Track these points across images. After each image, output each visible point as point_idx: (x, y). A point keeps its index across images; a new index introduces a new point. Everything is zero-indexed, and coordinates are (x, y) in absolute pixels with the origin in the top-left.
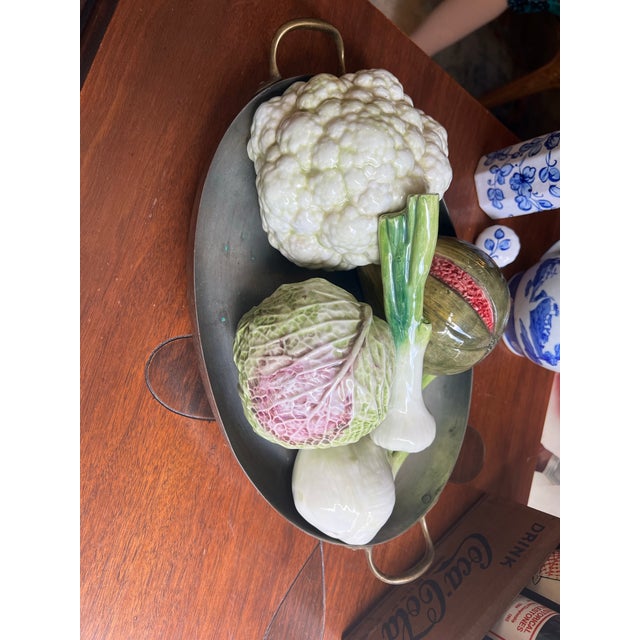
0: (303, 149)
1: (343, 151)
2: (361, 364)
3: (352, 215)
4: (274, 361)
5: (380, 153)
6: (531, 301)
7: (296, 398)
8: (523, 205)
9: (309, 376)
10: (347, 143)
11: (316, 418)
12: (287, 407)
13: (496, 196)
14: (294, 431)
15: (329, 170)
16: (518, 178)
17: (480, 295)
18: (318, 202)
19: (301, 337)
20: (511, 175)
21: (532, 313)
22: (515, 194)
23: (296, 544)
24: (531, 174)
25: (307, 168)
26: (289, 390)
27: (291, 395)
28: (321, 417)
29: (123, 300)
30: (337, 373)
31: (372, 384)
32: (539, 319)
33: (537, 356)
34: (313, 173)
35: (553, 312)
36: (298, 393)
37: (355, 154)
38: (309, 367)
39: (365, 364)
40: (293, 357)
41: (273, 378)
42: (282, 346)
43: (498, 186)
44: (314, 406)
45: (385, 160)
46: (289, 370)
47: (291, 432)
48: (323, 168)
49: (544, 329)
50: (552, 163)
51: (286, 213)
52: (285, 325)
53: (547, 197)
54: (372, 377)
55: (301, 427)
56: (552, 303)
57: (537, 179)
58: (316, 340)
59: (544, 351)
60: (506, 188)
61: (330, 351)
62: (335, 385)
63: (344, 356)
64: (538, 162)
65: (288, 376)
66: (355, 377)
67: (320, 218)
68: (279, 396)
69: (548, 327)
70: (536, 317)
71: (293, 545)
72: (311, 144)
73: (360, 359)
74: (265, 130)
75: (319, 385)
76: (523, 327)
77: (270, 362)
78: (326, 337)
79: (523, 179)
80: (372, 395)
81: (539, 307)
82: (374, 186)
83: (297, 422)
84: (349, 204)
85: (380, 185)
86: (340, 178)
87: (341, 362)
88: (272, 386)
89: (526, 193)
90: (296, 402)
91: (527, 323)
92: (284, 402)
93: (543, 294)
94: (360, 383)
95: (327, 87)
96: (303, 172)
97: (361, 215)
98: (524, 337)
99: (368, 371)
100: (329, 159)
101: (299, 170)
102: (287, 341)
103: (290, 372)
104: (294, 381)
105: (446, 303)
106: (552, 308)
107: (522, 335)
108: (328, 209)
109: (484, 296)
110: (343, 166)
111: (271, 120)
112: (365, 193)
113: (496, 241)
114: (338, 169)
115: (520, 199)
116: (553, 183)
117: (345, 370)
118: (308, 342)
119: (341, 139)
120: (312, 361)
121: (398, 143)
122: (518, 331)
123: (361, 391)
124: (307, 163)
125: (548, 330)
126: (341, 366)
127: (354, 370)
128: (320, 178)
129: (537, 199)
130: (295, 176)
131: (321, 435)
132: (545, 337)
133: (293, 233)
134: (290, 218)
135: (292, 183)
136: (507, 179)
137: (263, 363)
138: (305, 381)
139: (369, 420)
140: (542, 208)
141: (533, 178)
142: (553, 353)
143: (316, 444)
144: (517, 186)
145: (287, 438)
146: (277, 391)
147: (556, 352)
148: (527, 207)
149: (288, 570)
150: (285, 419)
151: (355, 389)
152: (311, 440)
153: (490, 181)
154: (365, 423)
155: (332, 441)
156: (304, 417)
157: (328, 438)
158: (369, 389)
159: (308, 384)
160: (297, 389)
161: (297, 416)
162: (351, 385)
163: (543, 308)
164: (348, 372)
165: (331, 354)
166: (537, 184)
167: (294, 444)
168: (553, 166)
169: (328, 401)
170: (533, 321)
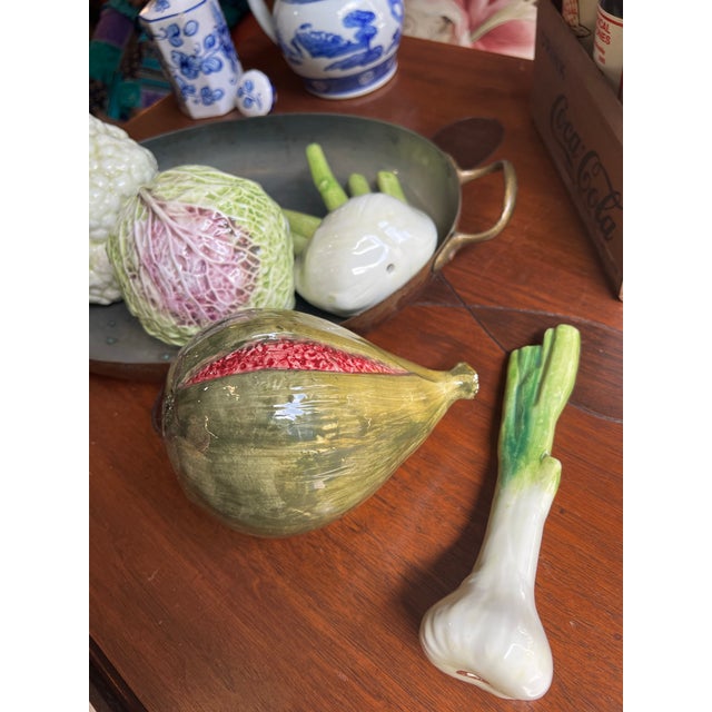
2: (162, 194)
4: (148, 288)
6: (302, 56)
7: (180, 268)
8: (213, 66)
9: (157, 249)
11: (206, 250)
12: (191, 280)
13: (208, 96)
14: (226, 280)
16: (185, 70)
19: (127, 254)
20: (183, 77)
22: (201, 74)
23: (450, 333)
24: (178, 57)
26: (171, 274)
27: (177, 273)
28: (205, 244)
30: (159, 219)
31: (187, 184)
32: (317, 46)
33: (364, 50)
35: (308, 30)
36: (174, 265)
38: (148, 248)
39: (164, 189)
40: (140, 265)
41: (163, 292)
42: (134, 277)
43: (198, 92)
44: (189, 249)
46: (151, 266)
47: (228, 284)
49: (326, 41)
50: (162, 33)
53: (199, 38)
54: (180, 185)
55: (218, 269)
56: (299, 32)
57: (181, 49)
58: (130, 238)
59: (354, 41)
60: (198, 83)
61: (140, 224)
62: (171, 222)
63: (148, 211)
64: (165, 47)
65: (157, 274)
66: (171, 200)
68: (179, 287)
69: (323, 36)
70: (315, 50)
73: (155, 194)
75: (167, 239)
76: (332, 67)
77: (150, 292)
78: (130, 228)
79: (185, 64)
80: (201, 186)
81: (305, 48)
83: (211, 273)
87: (151, 214)
88: (172, 296)
89: (198, 62)
90: (185, 270)
91: (325, 61)
92: (185, 283)
93: (293, 43)
94: (178, 196)
98: (345, 66)
99: (172, 187)
102: (130, 270)
103: (154, 270)
104: (161, 266)
106: (303, 31)
107: (342, 68)
115: (205, 69)
116: (182, 32)
117: (158, 210)
118: (130, 245)
120: (144, 245)
122: (338, 73)
123: (183, 197)
125: (327, 35)
126: (154, 214)
127: (163, 199)
129: (203, 50)
132: (336, 39)
136: (189, 82)
137: (153, 301)
138: (161, 255)
139: (234, 195)
140: (217, 45)
141: (182, 54)
142: (355, 30)
143: (257, 262)
144: (193, 72)
145: (240, 292)
146: (175, 289)
147: (354, 25)
148: (217, 63)
149: (478, 348)
150: (208, 287)
151: (183, 201)
152: (246, 265)
153: (196, 102)
154: (237, 201)
155: (255, 242)
156: (203, 263)
157: (244, 243)
158: (188, 188)
159: (164, 252)
160: (170, 265)
161: (203, 271)
162: (176, 206)
163: (307, 41)
164: (162, 206)
165: (144, 223)
166: (186, 49)
167: (253, 287)
168: (166, 32)
169: (186, 232)
170: (321, 54)
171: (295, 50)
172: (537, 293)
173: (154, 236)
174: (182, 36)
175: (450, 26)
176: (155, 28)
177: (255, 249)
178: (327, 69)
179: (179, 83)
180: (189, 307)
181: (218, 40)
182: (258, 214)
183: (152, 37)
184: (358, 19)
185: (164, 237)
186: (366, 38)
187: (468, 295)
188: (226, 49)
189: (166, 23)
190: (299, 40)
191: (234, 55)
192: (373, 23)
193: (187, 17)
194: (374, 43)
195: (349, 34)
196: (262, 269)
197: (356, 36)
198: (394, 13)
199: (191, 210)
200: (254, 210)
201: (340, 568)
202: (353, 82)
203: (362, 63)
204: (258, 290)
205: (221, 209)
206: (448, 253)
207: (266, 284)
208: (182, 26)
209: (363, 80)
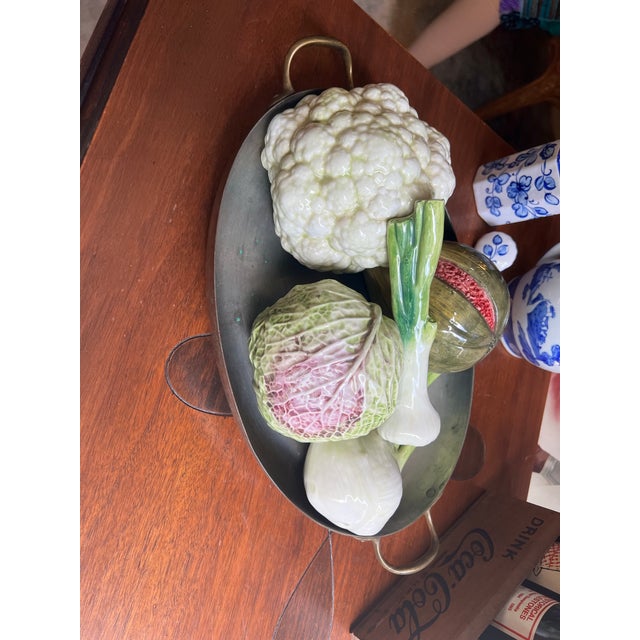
0: (316, 158)
1: (354, 160)
2: (372, 360)
3: (362, 219)
4: (289, 357)
5: (390, 161)
6: (528, 304)
7: (312, 391)
8: (520, 212)
9: (323, 371)
10: (358, 152)
11: (330, 411)
12: (302, 401)
13: (494, 204)
14: (308, 423)
15: (341, 177)
16: (514, 186)
17: (482, 296)
18: (331, 207)
19: (315, 333)
20: (509, 183)
21: (529, 315)
22: (512, 202)
23: (307, 537)
24: (527, 182)
25: (320, 176)
26: (304, 384)
27: (306, 389)
28: (335, 409)
29: (144, 300)
30: (350, 367)
31: (383, 379)
32: (536, 321)
34: (326, 180)
35: (549, 314)
36: (312, 387)
37: (365, 162)
38: (324, 362)
39: (376, 359)
40: (308, 352)
41: (289, 373)
42: (297, 343)
43: (495, 194)
44: (328, 399)
45: (394, 168)
46: (305, 365)
47: (305, 424)
48: (335, 175)
49: (541, 330)
50: (547, 172)
51: (300, 218)
52: (300, 323)
53: (543, 204)
54: (382, 372)
55: (315, 420)
56: (549, 306)
57: (533, 187)
58: (330, 337)
59: (541, 351)
60: (503, 196)
61: (343, 346)
62: (347, 380)
63: (357, 351)
64: (534, 171)
65: (303, 371)
66: (367, 371)
67: (332, 222)
68: (295, 390)
69: (545, 328)
70: (533, 319)
71: (303, 538)
72: (324, 152)
73: (371, 355)
74: (279, 140)
75: (333, 379)
76: (521, 329)
77: (286, 358)
78: (339, 334)
79: (520, 188)
80: (383, 389)
81: (536, 309)
82: (383, 192)
83: (311, 415)
84: (359, 210)
85: (389, 191)
86: (352, 185)
87: (353, 357)
88: (288, 380)
89: (522, 201)
90: (311, 395)
91: (525, 326)
92: (300, 395)
93: (539, 297)
94: (372, 377)
95: (338, 100)
96: (316, 178)
97: (370, 220)
98: (522, 339)
99: (378, 366)
100: (341, 167)
101: (312, 178)
102: (302, 338)
103: (305, 367)
104: (309, 375)
105: (450, 303)
106: (549, 310)
107: (520, 337)
108: (340, 214)
109: (486, 297)
110: (353, 173)
111: (285, 130)
112: (375, 199)
113: (494, 246)
114: (350, 177)
115: (517, 206)
116: (548, 191)
117: (357, 365)
118: (322, 338)
119: (353, 149)
120: (326, 357)
121: (406, 152)
122: (516, 333)
123: (372, 385)
124: (320, 171)
125: (545, 331)
126: (354, 361)
127: (366, 364)
128: (333, 185)
129: (533, 206)
130: (309, 183)
131: (334, 428)
132: (542, 338)
133: (305, 237)
134: (303, 222)
135: (306, 190)
136: (505, 187)
137: (279, 359)
138: (319, 375)
140: (538, 216)
141: (529, 186)
142: (550, 354)
144: (514, 194)
145: (301, 431)
146: (293, 385)
147: (553, 353)
148: (523, 214)
149: (299, 562)
150: (299, 412)
152: (323, 432)
153: (488, 189)
154: (376, 416)
155: (344, 434)
156: (318, 410)
157: (341, 429)
158: (380, 383)
159: (322, 378)
160: (312, 383)
161: (312, 409)
162: (362, 379)
163: (540, 311)
164: (361, 366)
165: (344, 350)
166: (533, 192)
167: (308, 436)
168: (548, 175)
169: (341, 394)
170: (530, 323)
171: (534, 296)
172: (347, 575)
174: (546, 190)
176: (552, 164)
178: (519, 323)
179: (504, 177)
180: (280, 393)
185: (334, 376)
186: (544, 359)
190: (542, 302)
195: (547, 348)
197: (545, 353)
199: (360, 392)
204: (306, 438)
205: (366, 412)
208: (553, 192)
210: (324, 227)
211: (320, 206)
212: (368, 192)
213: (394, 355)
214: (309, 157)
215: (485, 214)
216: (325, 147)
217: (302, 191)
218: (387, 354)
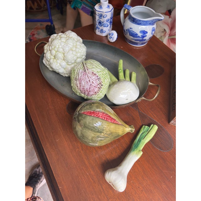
0: (50, 56)
1: (54, 49)
2: (88, 66)
5: (58, 42)
6: (127, 34)
8: (106, 26)
10: (53, 47)
11: (93, 82)
12: (87, 87)
13: (102, 31)
14: (94, 89)
15: (55, 54)
16: (99, 24)
18: (60, 59)
19: (76, 75)
21: (130, 35)
22: (102, 26)
23: (133, 115)
25: (54, 58)
26: (84, 84)
27: (85, 84)
31: (94, 67)
33: (142, 39)
34: (55, 57)
35: (131, 30)
36: (85, 82)
37: (55, 47)
38: (81, 76)
39: (89, 66)
40: (78, 79)
41: (81, 86)
42: (76, 80)
43: (100, 30)
44: (89, 81)
45: (60, 42)
46: (80, 80)
48: (54, 54)
50: (98, 14)
51: (59, 67)
52: (73, 77)
53: (106, 19)
54: (93, 66)
55: (93, 87)
56: (129, 29)
57: (101, 19)
58: (78, 72)
59: (140, 36)
60: (101, 28)
62: (88, 74)
63: (84, 68)
64: (97, 17)
65: (81, 82)
66: (89, 69)
67: (63, 61)
68: (84, 87)
70: (131, 34)
72: (50, 54)
73: (87, 66)
74: (46, 62)
76: (133, 39)
77: (78, 84)
78: (79, 70)
79: (100, 23)
80: (97, 68)
82: (63, 47)
84: (64, 54)
85: (63, 46)
86: (58, 52)
88: (82, 87)
89: (103, 24)
90: (87, 84)
91: (132, 37)
93: (127, 30)
94: (91, 69)
95: (46, 47)
96: (54, 59)
97: (67, 53)
98: (136, 40)
99: (91, 66)
100: (54, 52)
101: (53, 60)
102: (75, 78)
106: (130, 29)
107: (135, 40)
108: (63, 58)
110: (56, 51)
111: (45, 60)
112: (63, 49)
113: (110, 36)
114: (56, 52)
115: (104, 26)
116: (102, 16)
117: (86, 70)
119: (52, 48)
120: (81, 75)
121: (59, 38)
122: (134, 41)
123: (92, 69)
124: (53, 57)
125: (135, 33)
126: (85, 70)
127: (88, 68)
128: (56, 56)
129: (105, 22)
130: (53, 61)
132: (137, 34)
133: (65, 69)
134: (60, 67)
135: (54, 62)
136: (99, 27)
137: (77, 86)
139: (102, 73)
140: (109, 22)
141: (100, 20)
142: (142, 34)
143: (101, 88)
145: (95, 92)
146: (83, 87)
147: (142, 33)
148: (107, 25)
149: (137, 121)
150: (90, 89)
151: (92, 70)
152: (99, 88)
153: (98, 31)
154: (102, 74)
155: (102, 84)
156: (91, 84)
157: (100, 83)
158: (94, 68)
159: (84, 79)
160: (84, 82)
161: (90, 86)
162: (90, 71)
163: (130, 32)
164: (87, 69)
165: (82, 71)
166: (102, 20)
167: (98, 92)
168: (99, 15)
169: (90, 77)
170: (132, 36)
171: (126, 32)
172: (154, 114)
173: (83, 75)
174: (102, 17)
175: (165, 32)
176: (97, 13)
177: (102, 85)
178: (131, 39)
179: (97, 26)
180: (84, 91)
181: (110, 20)
182: (105, 78)
183: (95, 14)
184: (143, 32)
185: (85, 76)
186: (143, 37)
187: (140, 108)
188: (111, 22)
189: (100, 13)
190: (128, 30)
191: (112, 24)
192: (146, 34)
193: (105, 14)
194: (144, 38)
195: (140, 35)
196: (102, 89)
197: (141, 36)
198: (152, 33)
199: (93, 73)
200: (105, 77)
201: (94, 154)
202: (136, 44)
203: (140, 41)
204: (99, 93)
205: (99, 75)
206: (140, 100)
207: (101, 92)
208: (103, 15)
209: (138, 44)
210: (64, 63)
211: (59, 61)
212: (61, 50)
213: (92, 62)
214: (49, 58)
215: (104, 35)
216: (49, 53)
217: (54, 63)
218: (91, 63)
